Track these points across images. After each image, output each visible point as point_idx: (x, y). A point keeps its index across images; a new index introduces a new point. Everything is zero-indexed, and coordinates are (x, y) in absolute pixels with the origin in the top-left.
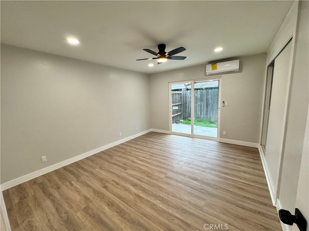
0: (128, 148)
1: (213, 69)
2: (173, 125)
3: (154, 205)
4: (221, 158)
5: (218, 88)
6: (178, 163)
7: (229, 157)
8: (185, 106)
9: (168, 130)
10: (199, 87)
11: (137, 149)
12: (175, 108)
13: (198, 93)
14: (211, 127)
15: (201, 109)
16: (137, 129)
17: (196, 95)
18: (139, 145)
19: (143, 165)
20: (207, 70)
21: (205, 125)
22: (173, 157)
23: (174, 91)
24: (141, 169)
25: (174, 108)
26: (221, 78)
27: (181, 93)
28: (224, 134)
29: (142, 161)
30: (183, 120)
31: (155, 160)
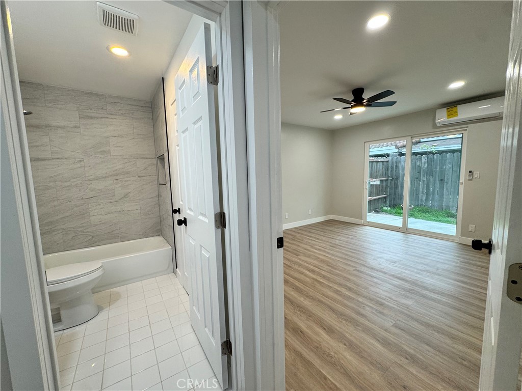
0: (297, 235)
1: (449, 116)
2: (368, 214)
3: (338, 291)
4: (457, 263)
5: (460, 151)
6: (374, 259)
7: (472, 264)
8: (395, 183)
9: (361, 218)
10: (425, 150)
11: (311, 237)
12: (375, 183)
13: (423, 160)
14: (448, 222)
15: (428, 189)
16: (310, 213)
17: (418, 163)
18: (314, 233)
19: (320, 254)
20: (437, 118)
21: (436, 219)
22: (367, 252)
23: (375, 157)
24: (319, 258)
25: (371, 183)
26: (466, 130)
27: (387, 160)
28: (470, 230)
29: (319, 250)
30: (389, 208)
31: (338, 252)
